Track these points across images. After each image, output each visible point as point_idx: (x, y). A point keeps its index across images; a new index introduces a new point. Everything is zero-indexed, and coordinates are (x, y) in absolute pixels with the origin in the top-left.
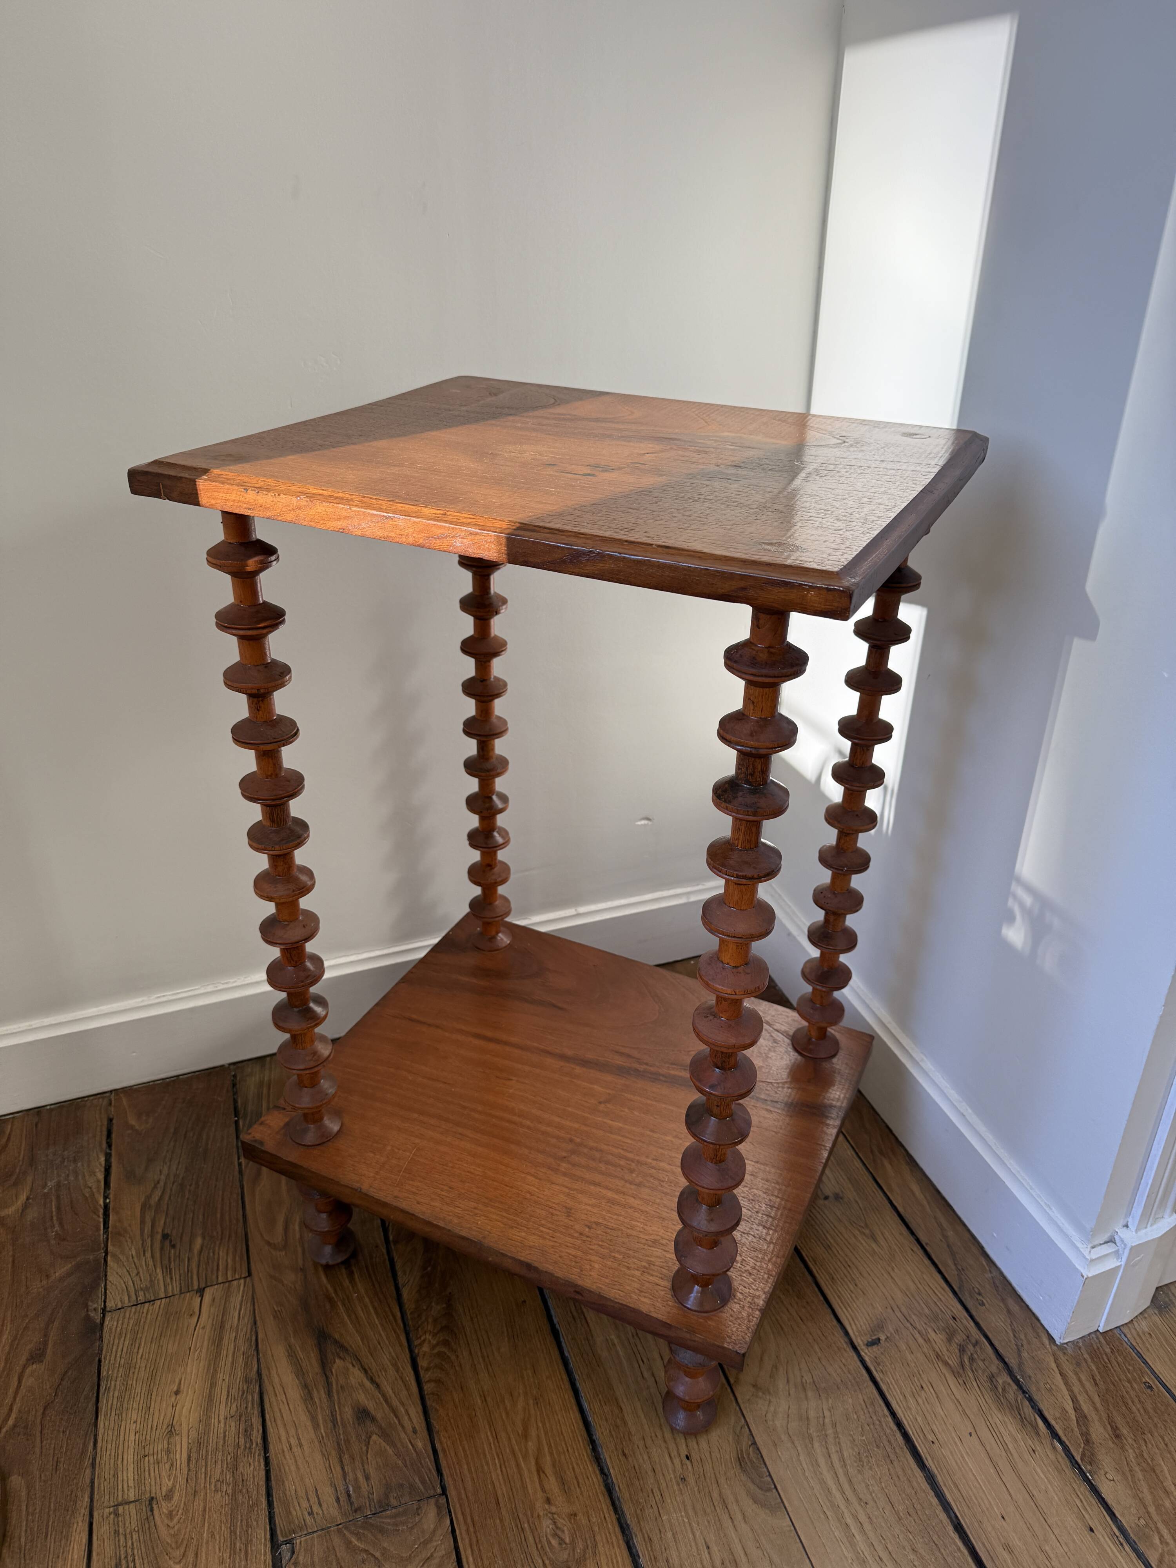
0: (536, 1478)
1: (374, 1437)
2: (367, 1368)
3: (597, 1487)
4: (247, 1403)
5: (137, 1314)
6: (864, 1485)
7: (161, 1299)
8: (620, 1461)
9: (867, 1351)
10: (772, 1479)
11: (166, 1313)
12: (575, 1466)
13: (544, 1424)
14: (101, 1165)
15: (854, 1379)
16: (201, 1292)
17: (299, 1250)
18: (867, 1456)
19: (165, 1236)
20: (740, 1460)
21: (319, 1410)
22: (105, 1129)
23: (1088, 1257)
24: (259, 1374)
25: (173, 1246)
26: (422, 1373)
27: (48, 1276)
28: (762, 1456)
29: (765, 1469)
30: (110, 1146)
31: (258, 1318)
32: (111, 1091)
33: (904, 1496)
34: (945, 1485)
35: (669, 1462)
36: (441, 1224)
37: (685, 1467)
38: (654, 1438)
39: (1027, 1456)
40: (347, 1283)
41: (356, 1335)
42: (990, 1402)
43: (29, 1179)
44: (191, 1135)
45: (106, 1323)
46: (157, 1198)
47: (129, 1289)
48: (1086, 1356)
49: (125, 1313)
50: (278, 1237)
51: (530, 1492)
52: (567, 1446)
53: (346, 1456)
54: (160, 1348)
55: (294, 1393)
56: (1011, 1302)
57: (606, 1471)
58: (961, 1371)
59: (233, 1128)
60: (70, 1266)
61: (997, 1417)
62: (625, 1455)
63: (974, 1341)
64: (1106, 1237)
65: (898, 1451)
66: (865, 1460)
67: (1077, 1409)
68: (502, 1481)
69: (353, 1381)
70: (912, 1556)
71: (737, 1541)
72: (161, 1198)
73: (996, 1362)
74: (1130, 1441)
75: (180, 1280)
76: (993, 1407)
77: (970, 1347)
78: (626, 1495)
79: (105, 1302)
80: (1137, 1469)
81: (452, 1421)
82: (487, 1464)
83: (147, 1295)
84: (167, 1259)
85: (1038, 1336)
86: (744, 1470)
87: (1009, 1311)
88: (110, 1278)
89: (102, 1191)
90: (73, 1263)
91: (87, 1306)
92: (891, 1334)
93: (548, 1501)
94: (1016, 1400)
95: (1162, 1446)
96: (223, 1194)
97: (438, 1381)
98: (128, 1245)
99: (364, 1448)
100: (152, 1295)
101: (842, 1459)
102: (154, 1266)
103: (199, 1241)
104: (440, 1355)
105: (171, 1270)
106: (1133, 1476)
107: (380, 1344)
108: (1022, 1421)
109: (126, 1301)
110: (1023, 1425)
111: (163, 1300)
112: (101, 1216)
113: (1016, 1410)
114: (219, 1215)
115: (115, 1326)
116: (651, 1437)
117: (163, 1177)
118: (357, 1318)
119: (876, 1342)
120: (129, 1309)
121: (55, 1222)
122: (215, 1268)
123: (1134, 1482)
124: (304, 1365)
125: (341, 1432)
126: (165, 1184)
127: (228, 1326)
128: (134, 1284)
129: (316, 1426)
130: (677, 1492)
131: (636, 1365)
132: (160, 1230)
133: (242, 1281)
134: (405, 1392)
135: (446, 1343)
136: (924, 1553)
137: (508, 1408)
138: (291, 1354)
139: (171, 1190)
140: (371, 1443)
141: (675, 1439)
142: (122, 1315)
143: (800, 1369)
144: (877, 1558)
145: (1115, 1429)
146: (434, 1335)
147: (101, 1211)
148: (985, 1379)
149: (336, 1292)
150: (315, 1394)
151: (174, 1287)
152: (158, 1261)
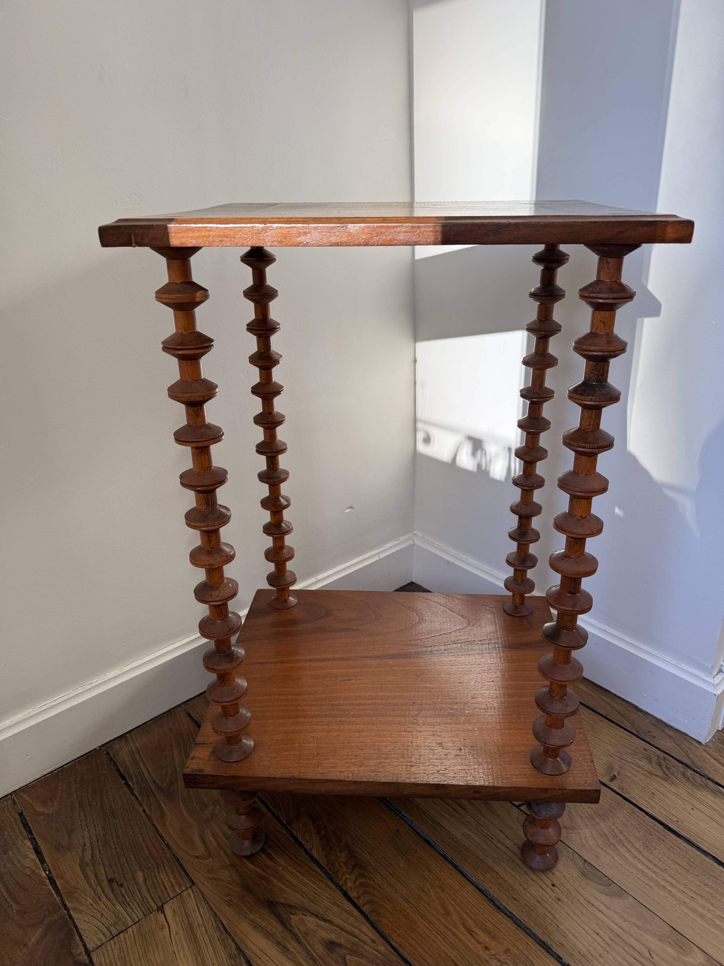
0: (471, 938)
1: (348, 957)
2: (315, 913)
3: (510, 926)
5: (117, 944)
6: (657, 860)
8: (515, 904)
9: (612, 784)
10: (608, 878)
11: (141, 935)
12: (489, 918)
13: (455, 901)
14: (30, 848)
15: (615, 802)
16: (161, 909)
17: (222, 853)
18: (649, 843)
19: (111, 881)
20: (583, 874)
21: (297, 955)
22: (19, 822)
23: (715, 683)
24: (238, 949)
25: (121, 885)
26: (356, 901)
27: (25, 945)
28: (594, 867)
29: (601, 873)
30: (30, 832)
31: (216, 911)
32: (11, 794)
33: (681, 856)
34: (697, 842)
35: (544, 893)
36: (364, 780)
37: (555, 892)
38: (526, 881)
40: (269, 863)
41: (296, 894)
42: (690, 787)
44: (95, 803)
45: (95, 960)
46: (90, 856)
47: (101, 929)
48: (720, 745)
49: (106, 947)
50: (201, 850)
51: (471, 947)
52: (478, 909)
54: (150, 961)
55: (273, 951)
56: (666, 730)
57: (510, 914)
58: (666, 776)
59: (126, 788)
60: (40, 930)
61: (700, 794)
62: (516, 899)
63: (662, 758)
64: (717, 670)
65: (662, 833)
66: (649, 845)
68: (449, 948)
69: (311, 926)
70: (707, 889)
71: (611, 923)
72: (93, 855)
73: (680, 765)
75: (139, 907)
76: (693, 789)
77: (663, 762)
78: (532, 924)
79: (85, 946)
81: (395, 924)
82: (434, 941)
83: (118, 928)
84: (121, 896)
85: (692, 744)
86: (589, 879)
87: (670, 736)
88: (80, 926)
89: (40, 866)
90: (43, 927)
91: (71, 954)
92: (619, 770)
93: (487, 948)
94: (703, 782)
96: (142, 836)
97: (370, 902)
98: (83, 898)
100: (122, 926)
101: (637, 850)
102: (113, 905)
103: (140, 876)
104: (362, 885)
105: (128, 903)
107: (315, 893)
108: (713, 791)
109: (104, 939)
110: (715, 794)
111: (134, 926)
112: (49, 885)
113: (705, 787)
114: (146, 851)
115: (103, 960)
116: (524, 882)
117: (87, 840)
118: (290, 883)
119: (614, 778)
120: (109, 943)
121: (11, 903)
122: (163, 889)
124: (268, 929)
125: (322, 963)
126: (91, 844)
127: (195, 925)
128: (102, 924)
130: (559, 908)
131: (490, 842)
132: (104, 878)
133: (190, 890)
134: (352, 919)
135: (362, 876)
136: (711, 884)
137: (427, 900)
138: (256, 927)
139: (98, 846)
140: (348, 962)
141: (539, 877)
142: (104, 950)
143: (584, 808)
144: (690, 898)
146: (351, 873)
147: (47, 881)
148: (681, 776)
149: (264, 871)
150: (289, 946)
151: (138, 914)
152: (115, 902)
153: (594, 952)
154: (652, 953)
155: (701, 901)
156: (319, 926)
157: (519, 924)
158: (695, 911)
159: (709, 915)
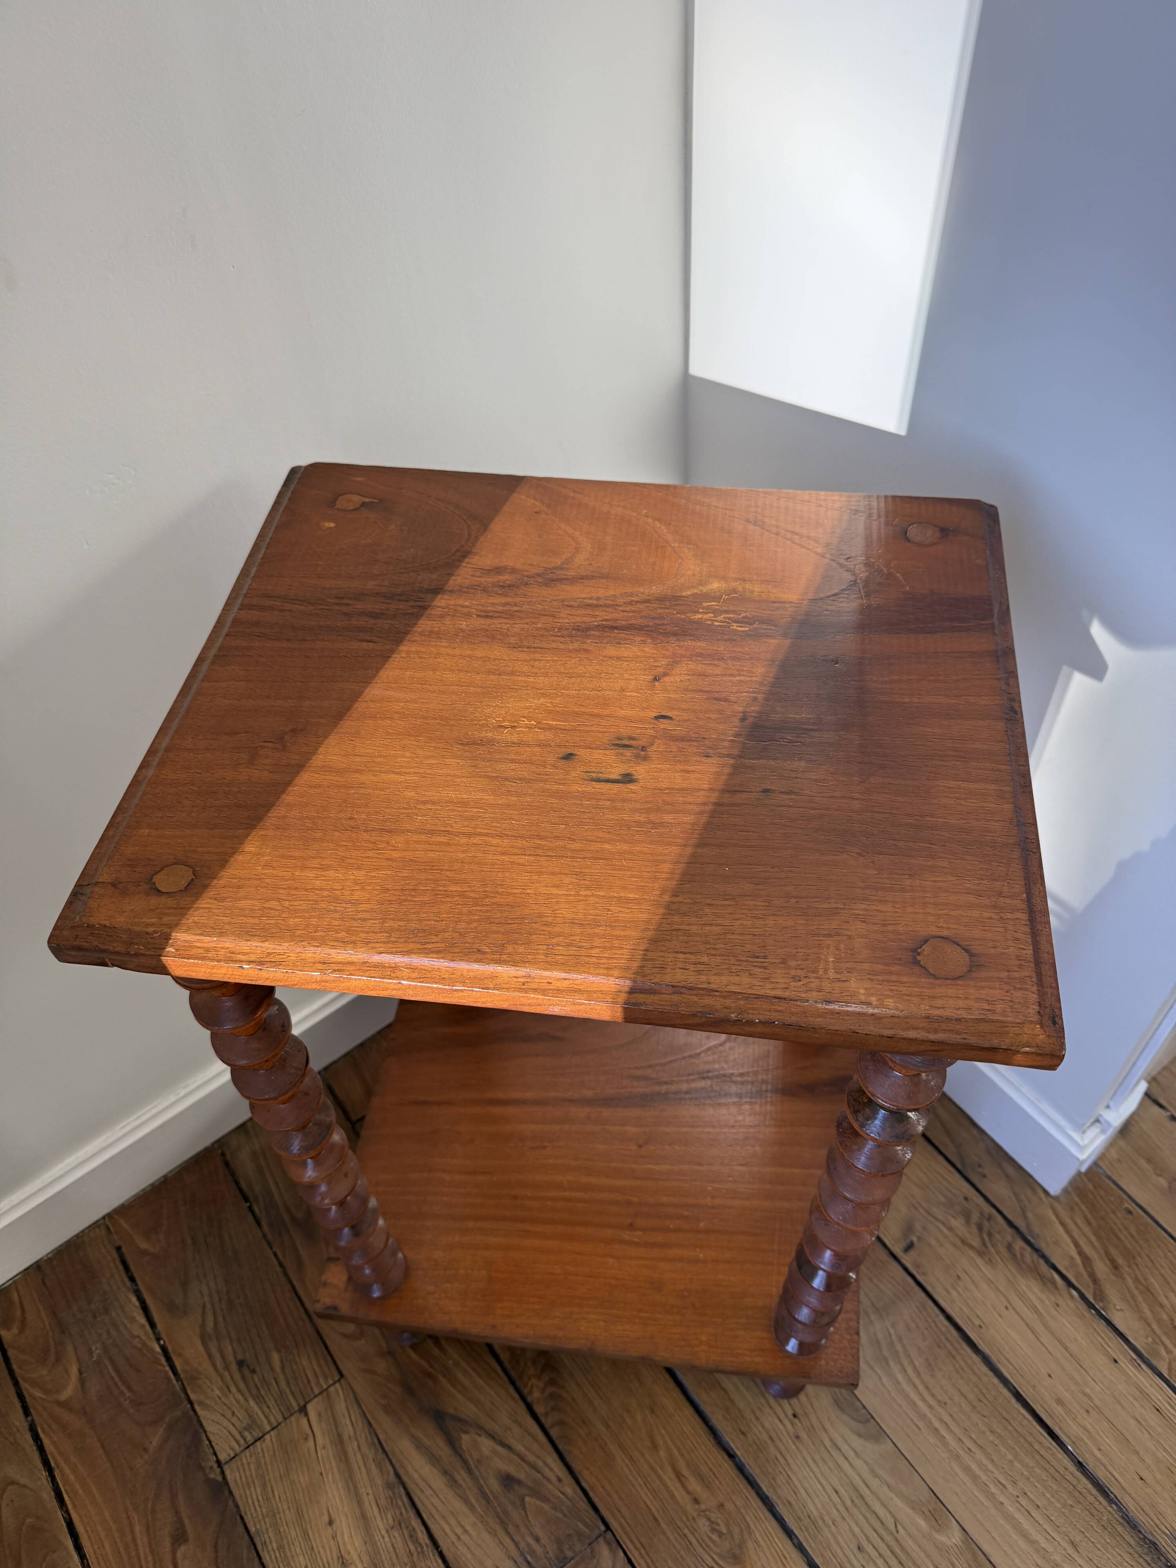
0: (679, 1485)
1: (527, 1499)
2: (492, 1433)
3: (730, 1472)
4: (400, 1509)
5: (253, 1458)
6: (938, 1387)
7: (269, 1432)
8: (741, 1440)
9: (905, 1257)
10: (867, 1411)
11: (281, 1445)
12: (706, 1459)
13: (666, 1430)
14: (136, 1307)
15: (903, 1287)
16: (303, 1410)
18: (934, 1360)
19: (241, 1364)
20: (837, 1402)
21: (467, 1491)
22: (118, 1263)
23: (1081, 1143)
24: (397, 1475)
25: (254, 1371)
26: (543, 1419)
27: (146, 1450)
29: (859, 1403)
30: (132, 1279)
31: (370, 1419)
32: (104, 1218)
33: (971, 1385)
34: (999, 1363)
35: (781, 1427)
37: (795, 1426)
38: (761, 1408)
39: (1054, 1312)
40: (436, 1352)
41: (469, 1403)
42: (1013, 1270)
43: (70, 1349)
44: (212, 1240)
45: (229, 1477)
46: (212, 1325)
47: (232, 1433)
48: (1077, 1199)
49: (241, 1460)
51: (677, 1497)
52: (692, 1442)
53: (510, 1526)
54: (293, 1483)
55: (438, 1481)
56: (1005, 1166)
57: (732, 1452)
58: (984, 1249)
59: (250, 1218)
60: (161, 1430)
61: (1024, 1283)
62: (743, 1433)
63: (986, 1216)
64: (1092, 1121)
65: (956, 1345)
66: (933, 1364)
67: (1081, 1253)
68: (651, 1497)
69: (486, 1451)
70: (991, 1438)
71: (857, 1477)
72: (216, 1324)
73: (1010, 1230)
74: (1126, 1268)
75: (277, 1405)
76: (1016, 1274)
77: (986, 1223)
78: (757, 1471)
79: (215, 1454)
80: (1136, 1293)
81: (588, 1457)
82: (633, 1486)
83: (253, 1433)
84: (254, 1388)
85: (1035, 1193)
86: (842, 1409)
87: (1007, 1176)
88: (207, 1428)
89: (151, 1335)
90: (164, 1426)
91: (201, 1467)
92: (921, 1233)
93: (696, 1501)
94: (1033, 1262)
95: (1150, 1264)
96: (275, 1297)
97: (561, 1423)
98: (208, 1387)
99: (523, 1513)
100: (258, 1431)
101: (916, 1370)
102: (245, 1399)
104: (552, 1396)
105: (263, 1398)
106: (1135, 1301)
107: (493, 1404)
108: (1042, 1281)
109: (236, 1447)
110: (1044, 1284)
111: (272, 1433)
112: (165, 1363)
113: (1034, 1271)
114: (282, 1322)
115: (238, 1477)
116: (759, 1408)
117: (206, 1298)
118: (461, 1385)
119: (910, 1247)
120: (243, 1454)
122: (305, 1381)
123: (1137, 1306)
124: (434, 1451)
125: (496, 1505)
126: (213, 1305)
127: (346, 1438)
128: (234, 1426)
129: (472, 1508)
130: (795, 1450)
132: (232, 1359)
133: (338, 1385)
134: (536, 1445)
135: (552, 1382)
136: (999, 1431)
137: (631, 1425)
138: (419, 1446)
139: (222, 1310)
140: (527, 1505)
141: (778, 1403)
142: (239, 1463)
144: (966, 1450)
145: (1113, 1262)
146: (539, 1378)
147: (163, 1360)
148: (1005, 1250)
149: (432, 1366)
150: (458, 1478)
151: (276, 1415)
152: (247, 1394)
153: (826, 1518)
154: (898, 1524)
155: (979, 1455)
156: (494, 1452)
157: (741, 1469)
158: (967, 1470)
159: (984, 1478)
